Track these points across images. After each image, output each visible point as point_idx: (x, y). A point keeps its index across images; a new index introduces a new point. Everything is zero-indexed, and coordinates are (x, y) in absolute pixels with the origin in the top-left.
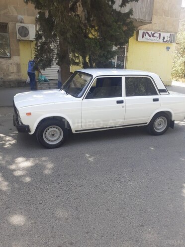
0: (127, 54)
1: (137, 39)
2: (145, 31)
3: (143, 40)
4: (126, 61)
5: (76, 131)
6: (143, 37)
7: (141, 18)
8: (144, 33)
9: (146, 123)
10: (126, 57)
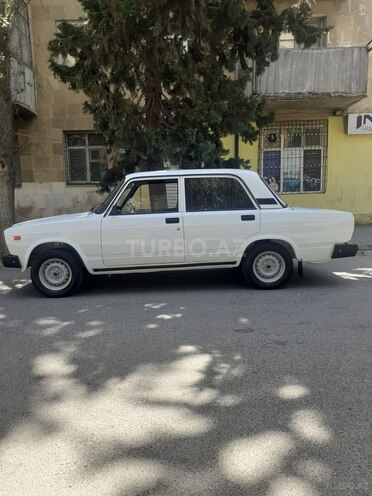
0: (325, 162)
1: (346, 131)
2: (363, 115)
3: (360, 131)
4: (325, 175)
5: (95, 270)
6: (359, 125)
7: (341, 89)
8: (359, 118)
9: (235, 263)
10: (326, 167)
